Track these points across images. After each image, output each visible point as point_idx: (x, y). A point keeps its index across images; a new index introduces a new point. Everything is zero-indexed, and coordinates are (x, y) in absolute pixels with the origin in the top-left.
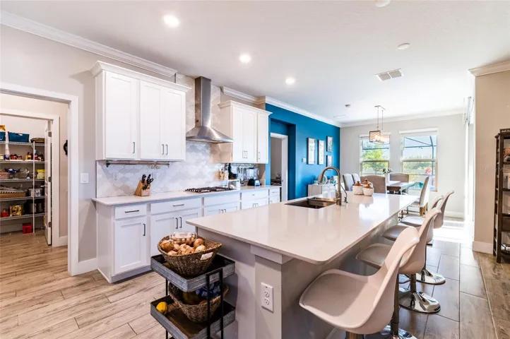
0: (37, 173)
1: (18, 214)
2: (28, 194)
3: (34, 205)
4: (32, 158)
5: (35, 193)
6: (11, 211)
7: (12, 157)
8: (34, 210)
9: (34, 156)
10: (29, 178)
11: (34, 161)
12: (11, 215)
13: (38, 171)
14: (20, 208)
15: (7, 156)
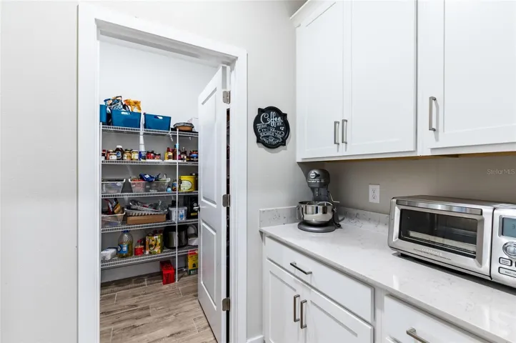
0: (180, 182)
1: (156, 250)
2: (169, 216)
3: (176, 235)
4: (174, 157)
5: (178, 215)
6: (147, 246)
7: (149, 154)
8: (176, 244)
9: (178, 153)
10: (170, 189)
11: (177, 161)
12: (147, 252)
13: (183, 178)
14: (159, 241)
15: (143, 154)
